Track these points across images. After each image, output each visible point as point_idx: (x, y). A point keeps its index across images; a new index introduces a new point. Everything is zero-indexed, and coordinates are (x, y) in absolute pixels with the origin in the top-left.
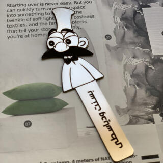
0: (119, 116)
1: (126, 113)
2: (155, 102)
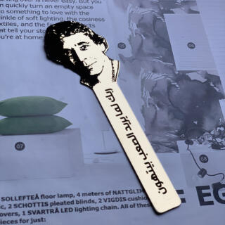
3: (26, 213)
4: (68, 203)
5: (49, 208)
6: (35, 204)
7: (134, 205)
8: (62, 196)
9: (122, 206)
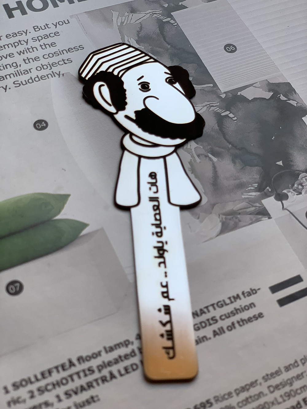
0: (198, 221)
1: (211, 213)
2: (257, 177)
3: (63, 397)
4: (126, 357)
5: (97, 375)
6: (71, 376)
7: (233, 324)
8: (111, 349)
9: (215, 334)
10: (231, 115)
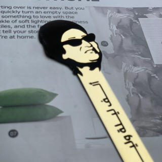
10: (157, 77)
